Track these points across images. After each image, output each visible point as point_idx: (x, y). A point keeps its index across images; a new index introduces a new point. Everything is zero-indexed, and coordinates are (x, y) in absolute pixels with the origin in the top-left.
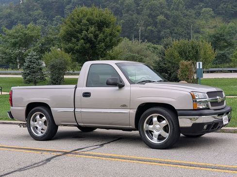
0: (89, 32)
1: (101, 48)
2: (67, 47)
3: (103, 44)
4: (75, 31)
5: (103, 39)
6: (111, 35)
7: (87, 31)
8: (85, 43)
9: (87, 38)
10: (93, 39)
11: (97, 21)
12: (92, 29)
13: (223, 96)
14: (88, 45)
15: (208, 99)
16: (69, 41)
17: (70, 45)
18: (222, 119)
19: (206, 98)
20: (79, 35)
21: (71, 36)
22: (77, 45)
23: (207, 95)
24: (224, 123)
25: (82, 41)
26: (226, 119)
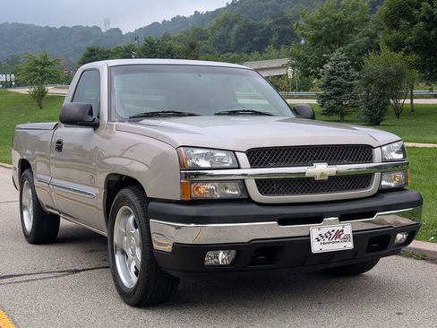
2: (389, 38)
7: (431, 3)
8: (426, 29)
9: (432, 18)
13: (370, 158)
14: (433, 32)
15: (246, 169)
16: (396, 26)
17: (396, 34)
18: (309, 236)
19: (239, 168)
20: (416, 12)
21: (400, 16)
22: (410, 34)
23: (243, 159)
24: (316, 248)
25: (421, 24)
26: (338, 234)
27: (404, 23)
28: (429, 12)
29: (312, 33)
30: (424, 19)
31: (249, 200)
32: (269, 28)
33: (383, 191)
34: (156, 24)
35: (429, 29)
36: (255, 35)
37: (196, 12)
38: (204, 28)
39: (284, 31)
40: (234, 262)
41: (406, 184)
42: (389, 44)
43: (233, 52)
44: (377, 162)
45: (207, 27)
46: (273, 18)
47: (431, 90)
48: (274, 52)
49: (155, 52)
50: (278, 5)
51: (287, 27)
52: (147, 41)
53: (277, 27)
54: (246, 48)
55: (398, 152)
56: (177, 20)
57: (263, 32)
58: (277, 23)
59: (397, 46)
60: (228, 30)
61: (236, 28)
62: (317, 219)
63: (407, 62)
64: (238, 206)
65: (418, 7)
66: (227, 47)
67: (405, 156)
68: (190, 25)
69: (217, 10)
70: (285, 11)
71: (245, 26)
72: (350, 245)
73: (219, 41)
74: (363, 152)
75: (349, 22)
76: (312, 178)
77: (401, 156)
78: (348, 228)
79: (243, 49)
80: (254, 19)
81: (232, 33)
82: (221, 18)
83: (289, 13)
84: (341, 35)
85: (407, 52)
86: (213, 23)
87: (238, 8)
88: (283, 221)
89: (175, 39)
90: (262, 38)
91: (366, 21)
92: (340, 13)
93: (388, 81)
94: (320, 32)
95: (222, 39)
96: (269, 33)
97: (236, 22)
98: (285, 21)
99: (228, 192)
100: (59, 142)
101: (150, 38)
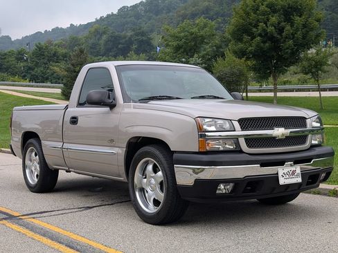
0: (269, 24)
1: (287, 48)
2: (236, 48)
3: (291, 42)
4: (250, 24)
5: (292, 34)
6: (304, 26)
7: (266, 23)
8: (262, 42)
9: (266, 34)
10: (276, 35)
11: (283, 7)
12: (274, 19)
13: (305, 126)
14: (267, 44)
15: (239, 132)
16: (240, 40)
17: (241, 45)
18: (277, 174)
19: (234, 131)
20: (254, 30)
21: (243, 33)
22: (251, 45)
23: (237, 125)
24: (282, 181)
25: (259, 38)
26: (294, 172)
27: (246, 38)
28: (264, 30)
29: (175, 44)
30: (260, 35)
31: (241, 152)
32: (130, 38)
33: (313, 146)
34: (39, 33)
35: (264, 42)
36: (119, 43)
37: (71, 25)
38: (80, 37)
39: (142, 41)
40: (233, 191)
41: (323, 142)
42: (235, 53)
43: (103, 56)
44: (309, 127)
45: (81, 36)
46: (133, 30)
47: (261, 86)
48: (135, 56)
49: (43, 55)
50: (136, 21)
51: (144, 38)
52: (37, 46)
53: (137, 38)
54: (113, 53)
55: (317, 122)
56: (56, 30)
57: (126, 41)
58: (137, 34)
59: (241, 54)
60: (98, 40)
61: (105, 37)
62: (281, 163)
63: (247, 66)
64: (234, 155)
65: (256, 26)
66: (97, 52)
67: (321, 125)
68: (68, 34)
69: (88, 23)
70: (142, 25)
71: (112, 37)
72: (299, 180)
73: (91, 48)
74: (301, 121)
75: (202, 36)
76: (274, 138)
77: (319, 125)
78: (298, 169)
79: (110, 54)
80: (118, 32)
81: (102, 42)
82: (93, 30)
83: (145, 27)
84: (195, 45)
85: (248, 59)
86: (86, 33)
87: (106, 22)
88: (264, 164)
89: (56, 45)
90: (125, 46)
91: (213, 35)
92: (195, 30)
93: (234, 79)
94: (181, 43)
95: (94, 46)
96: (130, 42)
97: (104, 33)
98: (143, 34)
99: (227, 146)
100: (73, 118)
101: (40, 44)
